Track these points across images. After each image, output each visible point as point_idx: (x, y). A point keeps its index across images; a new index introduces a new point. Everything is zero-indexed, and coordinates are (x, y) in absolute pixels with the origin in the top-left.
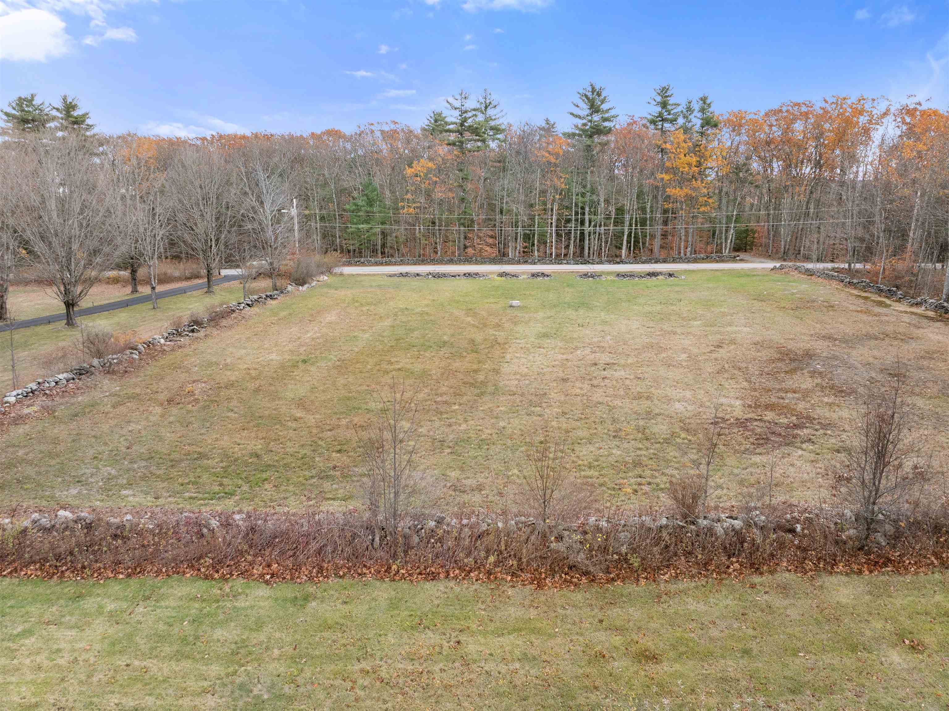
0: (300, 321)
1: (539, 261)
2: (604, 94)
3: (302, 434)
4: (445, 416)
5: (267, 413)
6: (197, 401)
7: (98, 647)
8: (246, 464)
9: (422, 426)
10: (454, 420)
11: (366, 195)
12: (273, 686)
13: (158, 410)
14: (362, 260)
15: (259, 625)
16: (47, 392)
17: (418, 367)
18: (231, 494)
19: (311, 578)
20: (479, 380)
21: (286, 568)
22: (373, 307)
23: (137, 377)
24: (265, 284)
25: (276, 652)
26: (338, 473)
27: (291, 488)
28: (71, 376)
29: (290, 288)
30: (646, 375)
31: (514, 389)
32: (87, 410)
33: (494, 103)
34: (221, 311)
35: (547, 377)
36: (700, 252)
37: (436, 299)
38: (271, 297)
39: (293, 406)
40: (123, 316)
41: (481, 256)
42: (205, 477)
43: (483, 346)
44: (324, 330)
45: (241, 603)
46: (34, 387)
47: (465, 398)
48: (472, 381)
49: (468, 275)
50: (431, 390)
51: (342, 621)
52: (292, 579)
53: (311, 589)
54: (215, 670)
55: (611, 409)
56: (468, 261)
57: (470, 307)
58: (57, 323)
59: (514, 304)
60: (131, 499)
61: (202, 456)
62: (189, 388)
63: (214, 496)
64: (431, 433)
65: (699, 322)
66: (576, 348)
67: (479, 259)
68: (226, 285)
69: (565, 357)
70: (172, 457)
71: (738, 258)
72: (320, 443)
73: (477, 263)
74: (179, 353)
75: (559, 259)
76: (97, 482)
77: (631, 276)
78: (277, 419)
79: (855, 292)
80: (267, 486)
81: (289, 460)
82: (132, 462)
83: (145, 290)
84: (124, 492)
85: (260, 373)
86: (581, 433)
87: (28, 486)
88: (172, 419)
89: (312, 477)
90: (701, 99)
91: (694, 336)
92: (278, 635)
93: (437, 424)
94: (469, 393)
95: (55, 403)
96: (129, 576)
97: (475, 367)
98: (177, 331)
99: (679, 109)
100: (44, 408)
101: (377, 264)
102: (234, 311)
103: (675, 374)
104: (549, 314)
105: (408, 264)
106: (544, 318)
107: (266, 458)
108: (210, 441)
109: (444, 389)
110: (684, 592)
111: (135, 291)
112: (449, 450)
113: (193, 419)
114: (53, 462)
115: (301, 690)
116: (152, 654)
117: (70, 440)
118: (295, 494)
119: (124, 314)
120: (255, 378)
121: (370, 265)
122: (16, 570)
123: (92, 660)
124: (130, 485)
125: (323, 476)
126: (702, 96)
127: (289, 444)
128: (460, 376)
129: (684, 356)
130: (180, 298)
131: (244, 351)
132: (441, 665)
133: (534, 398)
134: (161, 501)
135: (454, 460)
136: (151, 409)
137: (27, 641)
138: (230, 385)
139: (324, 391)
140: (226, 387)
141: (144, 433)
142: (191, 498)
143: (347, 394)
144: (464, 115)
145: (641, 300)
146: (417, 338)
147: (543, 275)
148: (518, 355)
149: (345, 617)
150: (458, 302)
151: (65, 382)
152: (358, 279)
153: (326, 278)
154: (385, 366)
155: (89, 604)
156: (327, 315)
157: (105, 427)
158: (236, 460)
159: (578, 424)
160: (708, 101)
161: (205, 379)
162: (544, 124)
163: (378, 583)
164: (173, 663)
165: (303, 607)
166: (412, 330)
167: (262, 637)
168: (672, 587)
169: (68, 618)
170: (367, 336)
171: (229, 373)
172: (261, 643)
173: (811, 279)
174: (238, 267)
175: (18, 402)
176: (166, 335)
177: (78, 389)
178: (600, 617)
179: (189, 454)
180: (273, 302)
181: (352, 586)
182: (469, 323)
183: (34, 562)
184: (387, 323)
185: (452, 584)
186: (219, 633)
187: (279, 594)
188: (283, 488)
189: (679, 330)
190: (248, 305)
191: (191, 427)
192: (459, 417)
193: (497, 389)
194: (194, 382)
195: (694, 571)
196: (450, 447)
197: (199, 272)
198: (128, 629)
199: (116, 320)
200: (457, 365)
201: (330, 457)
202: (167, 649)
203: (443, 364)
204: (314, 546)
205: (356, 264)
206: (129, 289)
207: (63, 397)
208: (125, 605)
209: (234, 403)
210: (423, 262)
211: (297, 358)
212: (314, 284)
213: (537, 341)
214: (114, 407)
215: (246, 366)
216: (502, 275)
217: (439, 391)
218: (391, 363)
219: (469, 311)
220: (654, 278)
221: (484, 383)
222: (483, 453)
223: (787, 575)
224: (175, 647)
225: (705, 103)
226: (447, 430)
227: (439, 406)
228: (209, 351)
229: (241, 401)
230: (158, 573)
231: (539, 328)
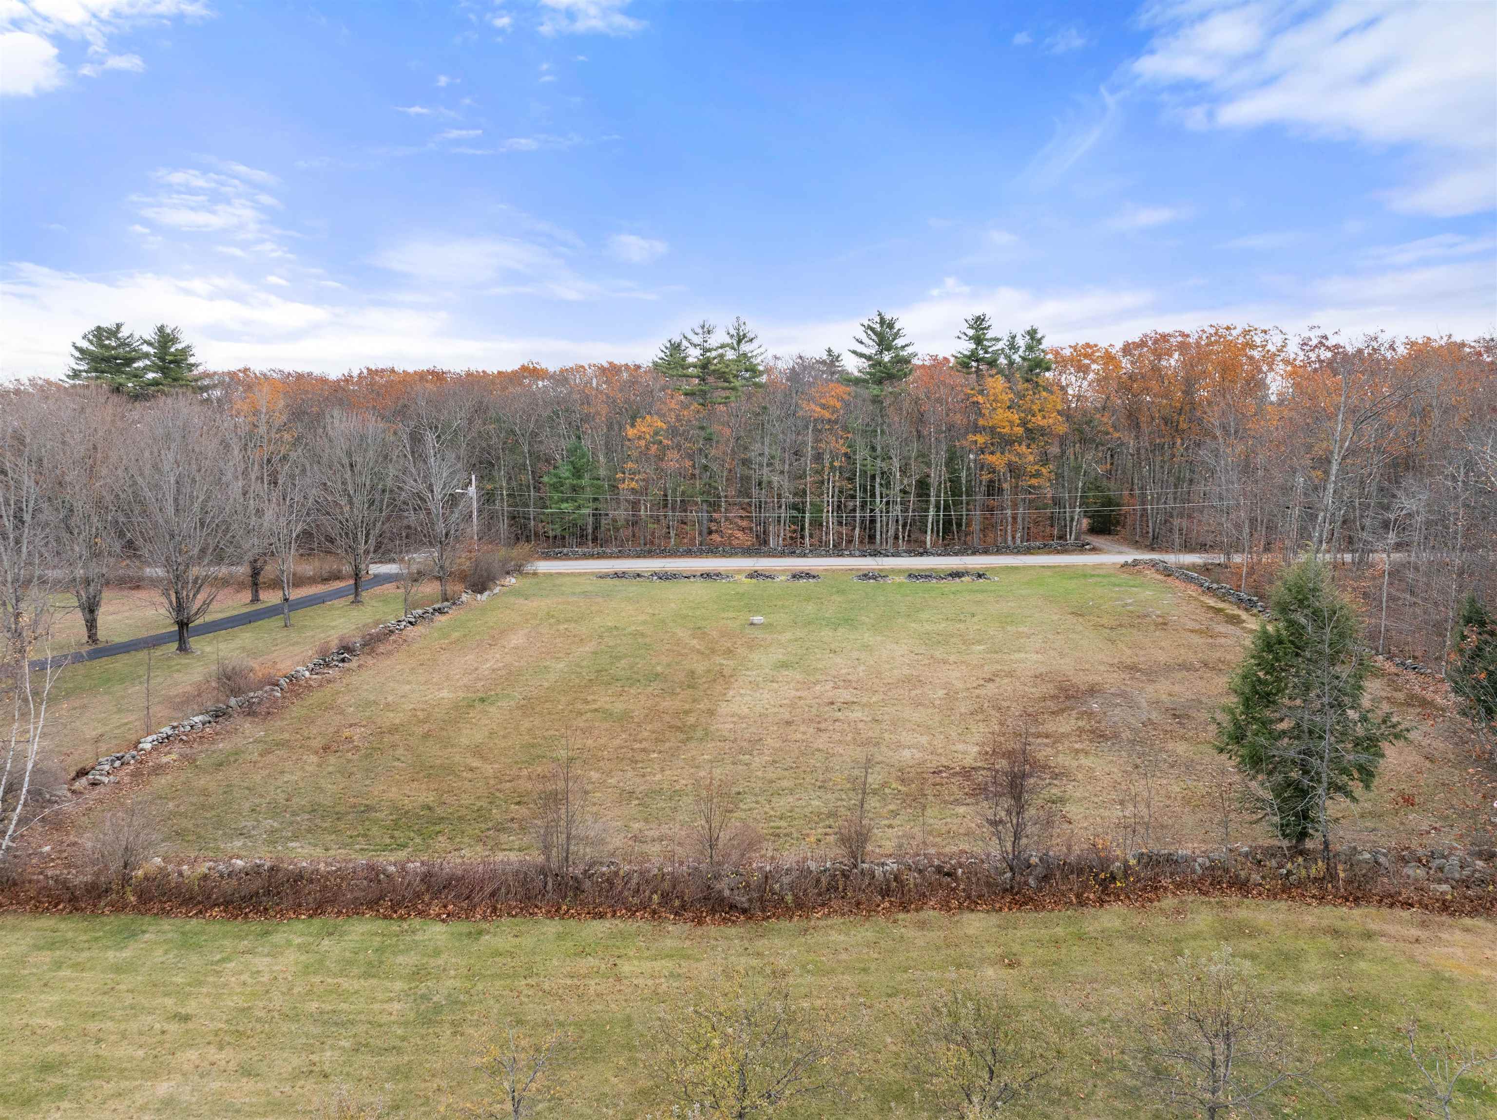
0: (478, 645)
1: (811, 551)
2: (897, 326)
3: (478, 785)
4: (640, 765)
5: (438, 762)
6: (357, 748)
7: (293, 969)
8: (419, 817)
9: (612, 777)
10: (649, 770)
11: (572, 462)
12: (450, 995)
13: (314, 759)
14: (565, 550)
15: (437, 953)
16: (184, 738)
17: (619, 707)
18: (405, 846)
19: (484, 918)
20: (688, 723)
21: (462, 909)
22: (573, 625)
23: (283, 719)
24: (429, 589)
25: (452, 973)
26: (516, 826)
27: (466, 840)
28: (207, 718)
29: (464, 597)
30: (886, 717)
31: (727, 734)
32: (232, 759)
33: (750, 335)
34: (377, 634)
35: (770, 719)
36: (1036, 539)
37: (657, 612)
38: (440, 611)
39: (468, 755)
40: (245, 637)
41: (730, 544)
42: (375, 831)
43: (704, 680)
44: (508, 659)
45: (418, 937)
46: (170, 732)
47: (667, 745)
48: (679, 724)
49: (707, 576)
50: (630, 735)
51: (512, 950)
52: (467, 918)
53: (485, 926)
54: (399, 985)
55: (829, 756)
56: (712, 551)
57: (699, 625)
58: (164, 647)
59: (755, 622)
60: (300, 850)
61: (369, 808)
62: (347, 733)
63: (386, 848)
64: (621, 784)
65: (982, 647)
66: (818, 682)
67: (727, 548)
68: (378, 590)
69: (798, 694)
70: (337, 809)
71: (1087, 547)
72: (498, 794)
73: (725, 554)
74: (328, 689)
75: (838, 551)
76: (261, 835)
77: (926, 577)
78: (449, 769)
79: (1212, 602)
80: (440, 838)
81: (464, 812)
82: (294, 814)
83: (271, 598)
84: (290, 845)
85: (429, 715)
86: (785, 784)
87: (190, 838)
88: (330, 769)
89: (488, 829)
90: (1028, 333)
91: (968, 665)
92: (453, 960)
93: (630, 774)
94: (673, 739)
95: (195, 751)
96: (310, 916)
97: (687, 707)
98: (324, 660)
99: (1000, 345)
100: (184, 756)
101: (585, 556)
102: (392, 632)
103: (917, 715)
104: (799, 634)
105: (628, 556)
106: (790, 641)
107: (439, 811)
108: (376, 793)
109: (646, 734)
110: (831, 927)
111: (255, 599)
112: (637, 802)
113: (355, 769)
114: (208, 815)
115: (475, 998)
116: (342, 973)
117: (221, 792)
118: (470, 846)
119: (248, 635)
120: (424, 722)
121: (576, 559)
122: (200, 912)
123: (290, 978)
124: (295, 837)
125: (500, 828)
126: (1029, 328)
127: (463, 796)
128: (667, 718)
129: (941, 693)
130: (318, 609)
131: (408, 687)
132: (597, 981)
133: (745, 744)
134: (332, 852)
135: (640, 811)
136: (305, 757)
137: (228, 965)
138: (394, 730)
139: (504, 737)
140: (390, 732)
141: (301, 785)
142: (362, 849)
143: (531, 741)
144: (708, 354)
145: (924, 616)
146: (624, 669)
147: (808, 575)
148: (742, 691)
149: (515, 947)
150: (685, 617)
151: (200, 726)
152: (558, 582)
153: (513, 580)
154: (579, 706)
155: (278, 938)
156: (513, 637)
157: (258, 778)
158: (407, 812)
159: (786, 773)
160: (1039, 336)
161: (364, 723)
162: (825, 357)
163: (548, 921)
164: (362, 981)
165: (477, 939)
166: (618, 658)
167: (440, 962)
168: (822, 923)
169: (260, 949)
170: (561, 665)
171: (391, 715)
172: (439, 966)
173: (1165, 582)
174: (393, 561)
175: (154, 749)
176: (311, 666)
177: (217, 734)
178: (747, 946)
179: (355, 807)
180: (443, 618)
181: (523, 923)
182: (693, 649)
183: (218, 905)
184: (588, 648)
185: (617, 922)
186: (400, 959)
187: (454, 930)
188: (458, 840)
189: (952, 659)
190: (410, 623)
191: (353, 778)
192: (656, 766)
193: (707, 734)
194: (351, 726)
195: (846, 909)
196: (638, 798)
197: (340, 571)
198: (318, 956)
199: (237, 643)
200: (666, 704)
201: (507, 809)
202: (356, 971)
203: (649, 703)
204: (488, 890)
205: (556, 557)
206: (247, 596)
207: (201, 743)
208: (311, 940)
209: (400, 751)
210: (649, 554)
211: (473, 696)
212: (497, 590)
213: (771, 673)
214: (261, 755)
215: (412, 706)
216: (754, 575)
217: (640, 737)
218: (587, 702)
219: (699, 632)
220: (957, 579)
221: (694, 727)
222: (672, 804)
223: (931, 912)
224: (363, 969)
225: (1032, 338)
226: (638, 780)
227: (635, 755)
228: (365, 687)
229: (408, 748)
230: (339, 913)
231: (778, 655)
